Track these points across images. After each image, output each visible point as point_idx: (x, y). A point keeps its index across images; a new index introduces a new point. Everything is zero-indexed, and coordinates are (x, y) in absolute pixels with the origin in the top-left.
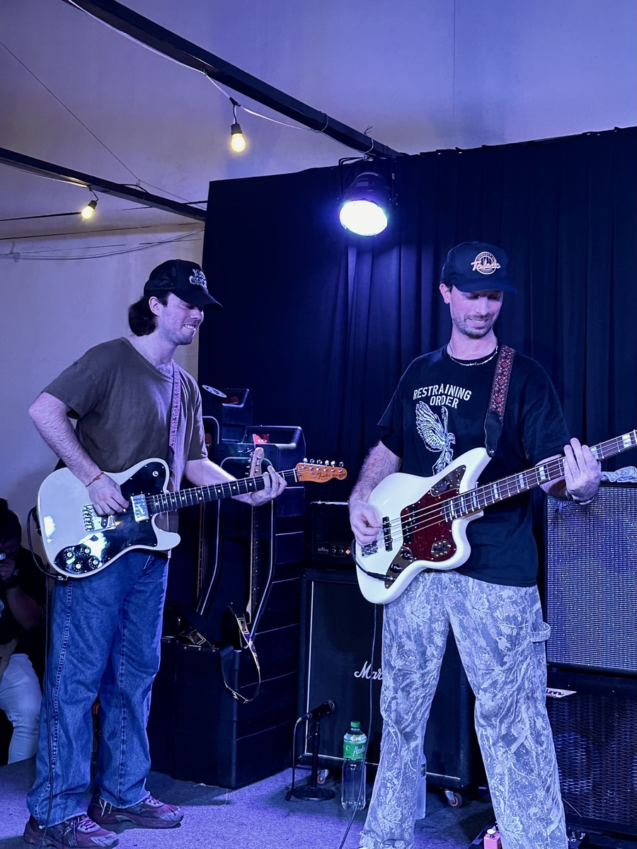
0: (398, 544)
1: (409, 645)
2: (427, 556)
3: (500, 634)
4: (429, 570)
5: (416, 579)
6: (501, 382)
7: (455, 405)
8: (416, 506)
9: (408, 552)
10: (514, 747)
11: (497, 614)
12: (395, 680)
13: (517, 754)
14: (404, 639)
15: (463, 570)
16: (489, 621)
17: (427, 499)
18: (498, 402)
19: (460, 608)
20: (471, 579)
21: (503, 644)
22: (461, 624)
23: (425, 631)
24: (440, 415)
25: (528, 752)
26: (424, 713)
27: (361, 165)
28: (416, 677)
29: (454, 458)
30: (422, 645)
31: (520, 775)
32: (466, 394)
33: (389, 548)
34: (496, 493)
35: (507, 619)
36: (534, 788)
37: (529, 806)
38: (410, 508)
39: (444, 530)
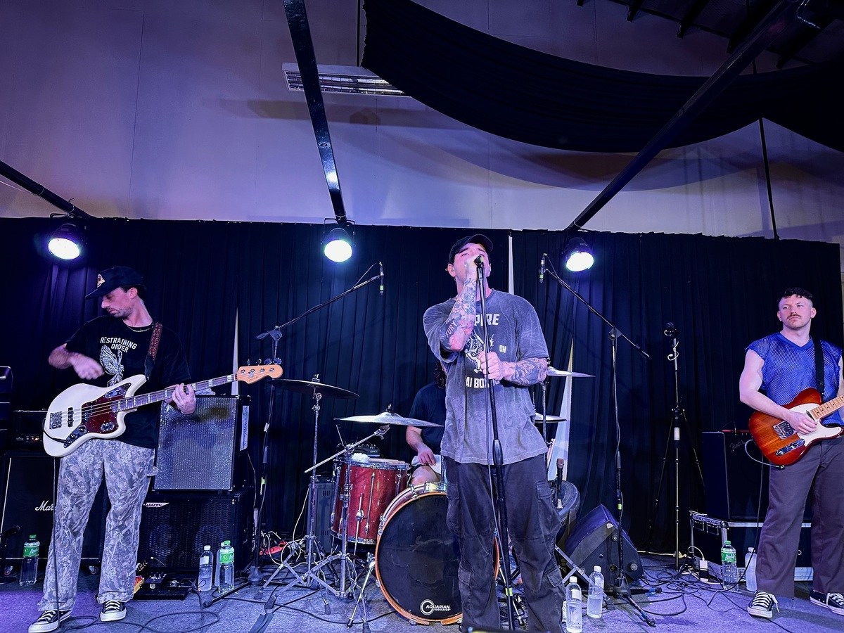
0: (77, 422)
1: (81, 479)
2: (98, 431)
3: (135, 471)
4: (96, 438)
5: (87, 442)
6: (155, 341)
7: (126, 350)
8: (94, 403)
9: (84, 428)
10: (124, 531)
11: (135, 461)
12: (72, 500)
13: (125, 535)
14: (78, 476)
15: (119, 438)
16: (130, 465)
17: (102, 399)
18: (153, 351)
19: (111, 458)
20: (122, 443)
21: (135, 476)
22: (111, 466)
23: (90, 469)
24: (117, 354)
25: (130, 534)
26: (86, 520)
27: (65, 219)
28: (85, 497)
29: (123, 379)
30: (88, 478)
31: (123, 545)
32: (134, 346)
33: (70, 425)
34: (149, 399)
35: (140, 464)
36: (129, 552)
37: (123, 561)
38: (89, 404)
39: (112, 417)
